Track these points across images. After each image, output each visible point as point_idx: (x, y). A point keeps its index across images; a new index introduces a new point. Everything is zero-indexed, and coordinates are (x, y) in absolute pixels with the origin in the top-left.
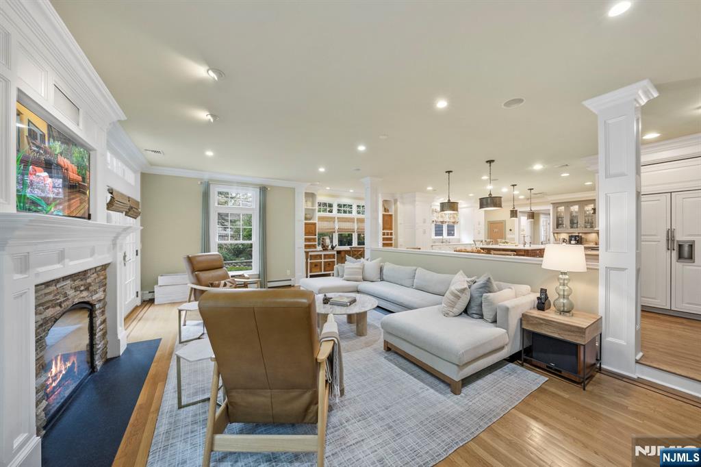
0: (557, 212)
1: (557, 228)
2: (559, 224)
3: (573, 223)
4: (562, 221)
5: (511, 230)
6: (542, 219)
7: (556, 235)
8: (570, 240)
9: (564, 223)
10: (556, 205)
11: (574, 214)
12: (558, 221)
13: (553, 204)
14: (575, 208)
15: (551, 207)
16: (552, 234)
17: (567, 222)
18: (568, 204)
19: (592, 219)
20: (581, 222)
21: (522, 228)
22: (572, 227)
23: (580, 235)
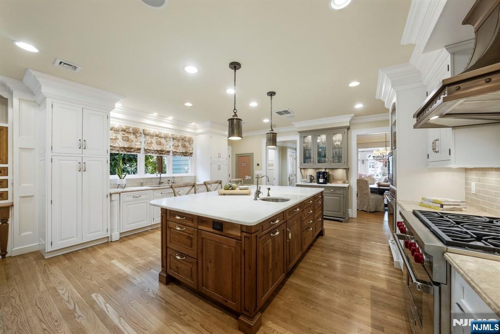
0: (304, 143)
1: (304, 162)
2: (306, 158)
3: (321, 156)
4: (310, 154)
5: (258, 165)
6: (289, 152)
7: (303, 170)
8: (318, 178)
9: (312, 156)
10: (303, 134)
11: (321, 145)
12: (305, 155)
13: (300, 132)
14: (322, 138)
15: (297, 138)
16: (299, 170)
17: (314, 156)
18: (316, 132)
19: (339, 152)
20: (329, 154)
21: (270, 162)
22: (319, 162)
23: (327, 171)
